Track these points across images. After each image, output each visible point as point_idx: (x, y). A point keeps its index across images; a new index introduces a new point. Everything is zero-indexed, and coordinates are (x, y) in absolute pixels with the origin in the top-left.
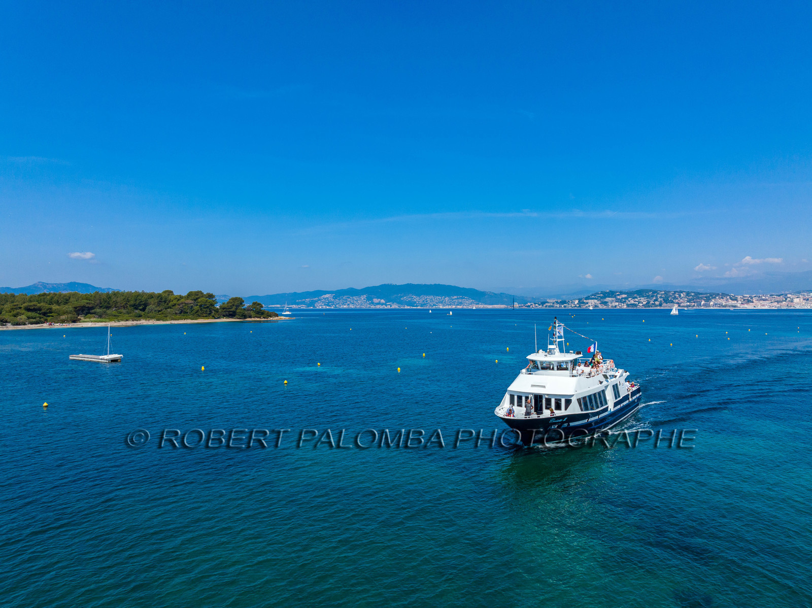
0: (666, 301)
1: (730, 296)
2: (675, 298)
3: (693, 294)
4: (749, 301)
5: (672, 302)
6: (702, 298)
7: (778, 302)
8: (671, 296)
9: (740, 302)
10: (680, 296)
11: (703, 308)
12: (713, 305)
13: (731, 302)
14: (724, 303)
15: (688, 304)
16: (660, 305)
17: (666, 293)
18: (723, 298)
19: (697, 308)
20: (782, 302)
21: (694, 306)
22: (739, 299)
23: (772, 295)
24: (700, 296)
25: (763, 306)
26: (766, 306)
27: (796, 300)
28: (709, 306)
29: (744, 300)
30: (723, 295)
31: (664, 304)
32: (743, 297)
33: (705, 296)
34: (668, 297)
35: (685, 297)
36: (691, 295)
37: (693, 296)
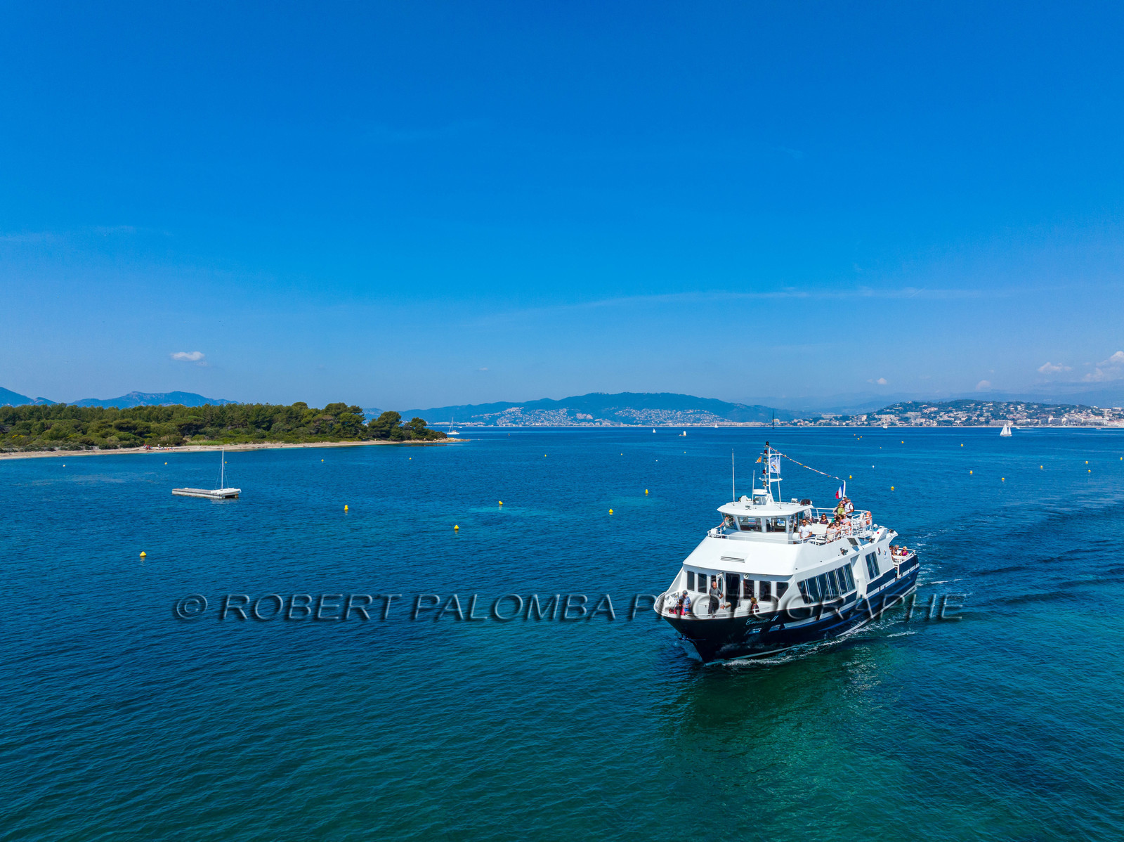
0: (996, 416)
1: (1092, 409)
2: (1009, 412)
3: (1035, 406)
4: (1120, 417)
5: (1005, 418)
6: (1049, 412)
8: (1002, 409)
9: (1108, 418)
10: (1016, 409)
11: (1050, 426)
12: (1067, 423)
13: (1093, 418)
14: (1083, 420)
16: (987, 422)
17: (996, 405)
18: (1081, 412)
19: (1042, 426)
21: (1037, 423)
22: (1106, 414)
24: (1047, 409)
28: (1061, 424)
29: (1113, 415)
30: (1082, 408)
31: (993, 421)
32: (1112, 410)
33: (1053, 409)
34: (999, 411)
35: (1024, 411)
36: (1033, 408)
37: (1035, 409)
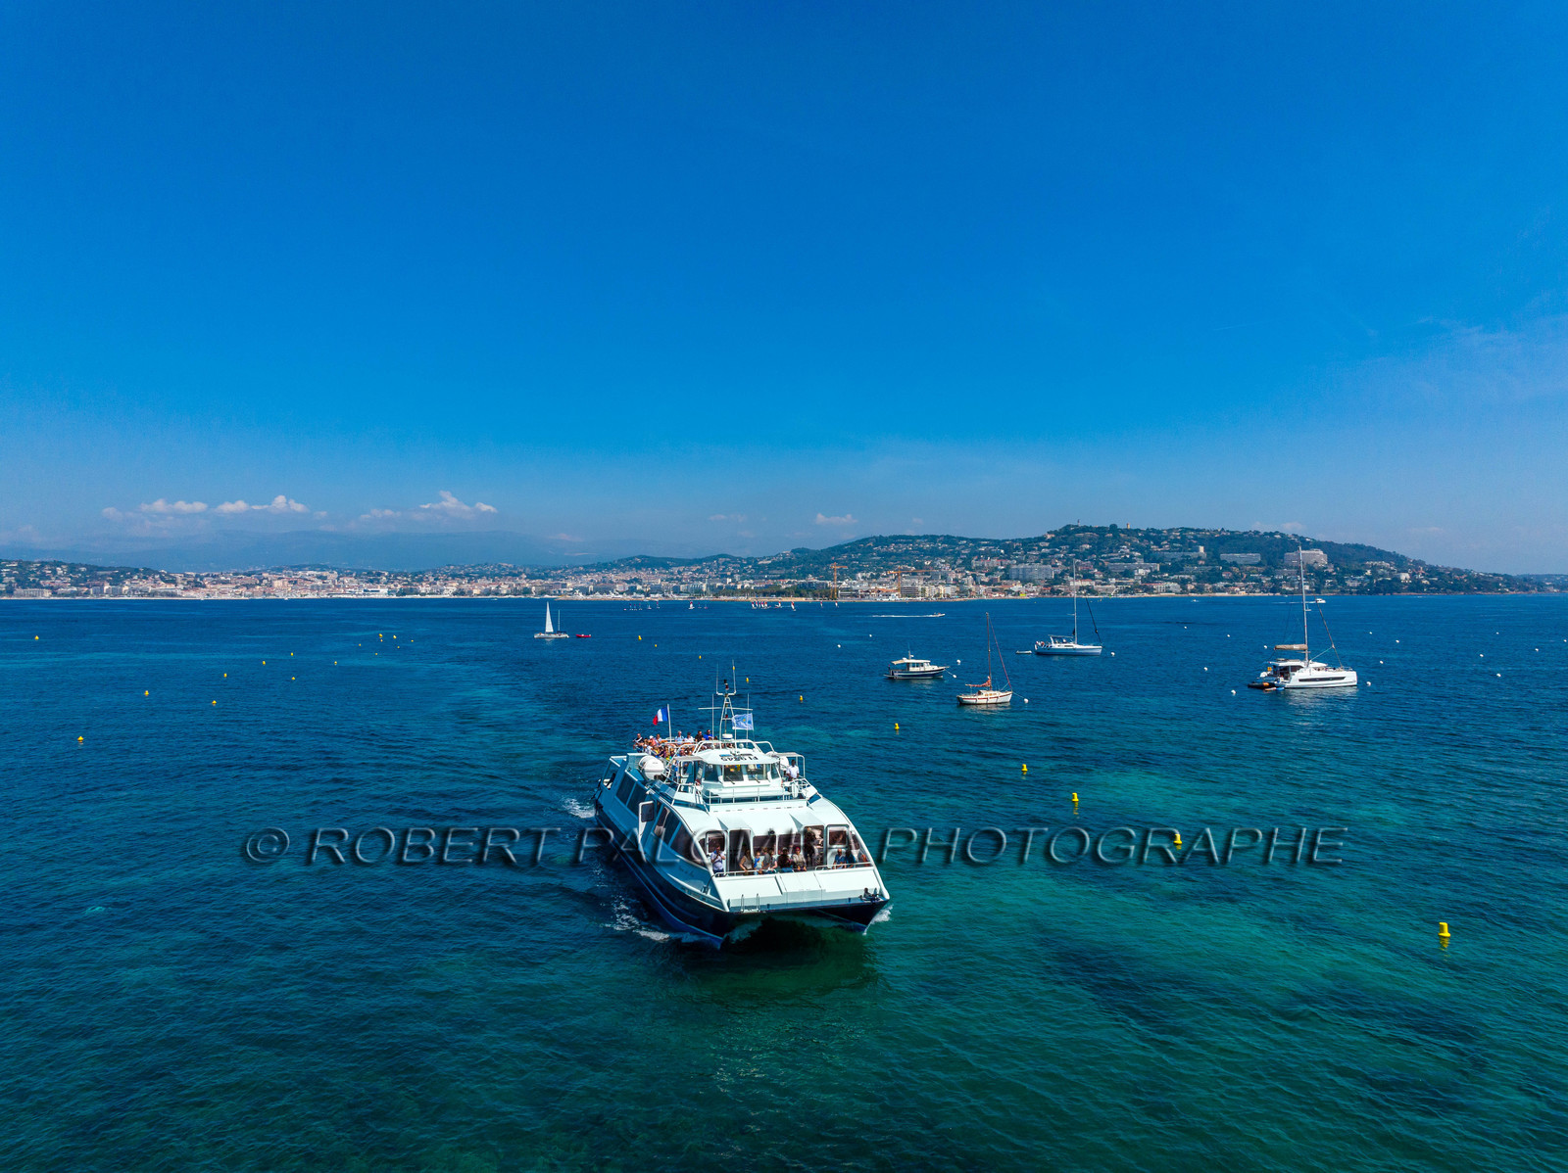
0: (23, 583)
1: (160, 574)
2: (44, 576)
3: (83, 569)
4: (197, 585)
5: (38, 586)
6: (103, 578)
7: (248, 586)
8: (33, 572)
9: (182, 587)
10: (54, 572)
11: (107, 597)
12: (129, 593)
13: (163, 587)
14: (151, 589)
15: (75, 589)
16: (10, 591)
17: (23, 565)
18: (147, 579)
19: (95, 598)
20: (253, 586)
21: (87, 593)
22: (179, 580)
23: (236, 574)
24: (101, 573)
25: (223, 593)
26: (229, 593)
27: (277, 584)
28: (121, 594)
29: (188, 582)
30: (147, 573)
31: (19, 590)
32: (185, 576)
33: (109, 573)
34: (28, 574)
35: (66, 576)
36: (80, 572)
37: (83, 573)
